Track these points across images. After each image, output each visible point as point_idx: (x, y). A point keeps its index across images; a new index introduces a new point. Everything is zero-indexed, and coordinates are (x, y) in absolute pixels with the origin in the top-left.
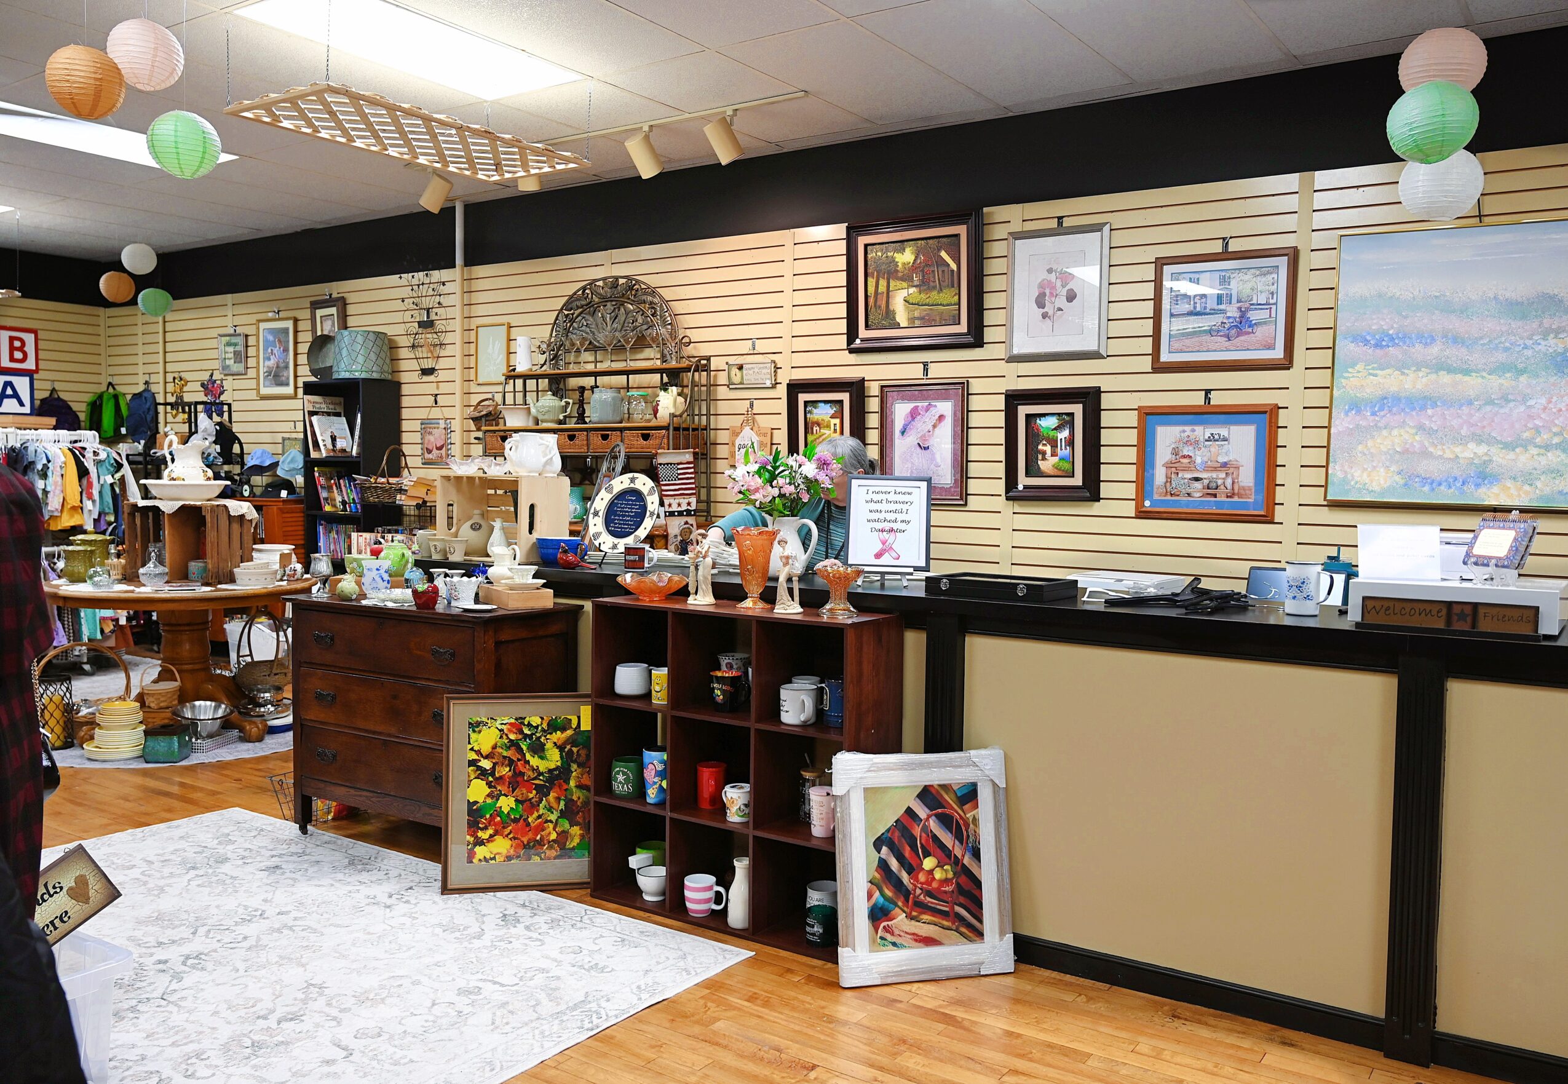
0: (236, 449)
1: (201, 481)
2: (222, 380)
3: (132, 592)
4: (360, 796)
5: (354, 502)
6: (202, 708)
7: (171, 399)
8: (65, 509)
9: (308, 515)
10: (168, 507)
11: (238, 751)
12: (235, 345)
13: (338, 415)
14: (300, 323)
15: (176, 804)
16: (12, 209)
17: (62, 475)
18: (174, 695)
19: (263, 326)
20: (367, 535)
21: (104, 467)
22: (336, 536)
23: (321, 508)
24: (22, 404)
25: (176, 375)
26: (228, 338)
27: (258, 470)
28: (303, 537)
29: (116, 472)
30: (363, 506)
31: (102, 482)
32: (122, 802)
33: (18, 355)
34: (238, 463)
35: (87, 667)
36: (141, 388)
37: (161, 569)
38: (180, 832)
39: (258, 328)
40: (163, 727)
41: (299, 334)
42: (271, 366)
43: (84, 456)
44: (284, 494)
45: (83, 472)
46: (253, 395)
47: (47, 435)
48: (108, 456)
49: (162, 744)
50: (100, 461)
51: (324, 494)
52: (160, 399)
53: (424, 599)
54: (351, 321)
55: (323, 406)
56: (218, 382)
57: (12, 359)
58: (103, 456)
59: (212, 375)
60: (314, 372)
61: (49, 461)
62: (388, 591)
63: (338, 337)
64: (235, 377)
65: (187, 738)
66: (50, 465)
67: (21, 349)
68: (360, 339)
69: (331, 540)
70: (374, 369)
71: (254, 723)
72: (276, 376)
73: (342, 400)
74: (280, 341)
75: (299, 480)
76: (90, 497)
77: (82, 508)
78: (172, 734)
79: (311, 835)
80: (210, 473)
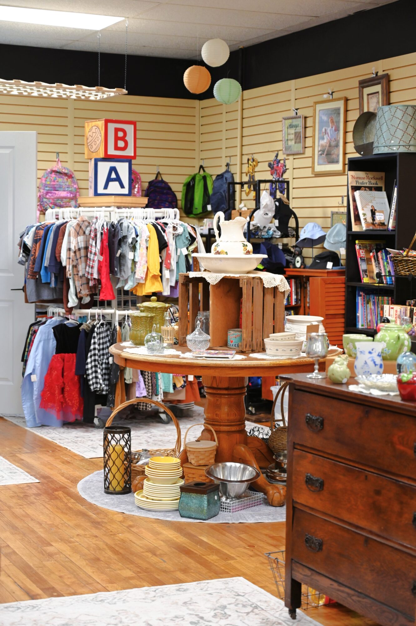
0: (292, 223)
1: (241, 254)
2: (285, 160)
3: (178, 357)
4: (343, 592)
5: (390, 275)
6: (232, 469)
7: (246, 179)
8: (149, 278)
9: (348, 287)
10: (213, 279)
11: (260, 515)
12: (296, 126)
13: (379, 189)
14: (349, 102)
15: (192, 564)
16: (123, 19)
17: (147, 248)
18: (211, 454)
19: (319, 107)
20: (398, 308)
21: (181, 240)
22: (373, 307)
23: (360, 280)
24: (122, 186)
25: (250, 157)
26: (290, 121)
27: (310, 243)
28: (343, 307)
29: (190, 245)
30: (397, 279)
31: (178, 254)
32: (150, 555)
33: (121, 144)
34: (293, 236)
35: (163, 416)
36: (223, 170)
37: (205, 336)
38: (185, 597)
39: (315, 110)
40: (197, 484)
41: (349, 113)
42: (325, 144)
43: (164, 231)
44: (330, 265)
45: (163, 245)
46: (309, 172)
47: (139, 212)
48: (184, 230)
49: (194, 501)
50: (178, 235)
51: (363, 266)
52: (237, 180)
53: (409, 390)
54: (394, 97)
55: (366, 181)
56: (282, 162)
57: (117, 148)
58: (180, 230)
59: (277, 156)
60: (358, 149)
61: (137, 236)
62: (379, 376)
63: (379, 114)
64: (295, 157)
65: (216, 497)
66: (138, 239)
67: (123, 139)
68: (399, 114)
69: (369, 311)
70: (412, 143)
71: (277, 488)
72: (329, 154)
73: (383, 174)
74: (332, 122)
75: (342, 252)
76: (169, 268)
77: (161, 277)
78: (202, 492)
79: (299, 621)
80: (250, 247)
